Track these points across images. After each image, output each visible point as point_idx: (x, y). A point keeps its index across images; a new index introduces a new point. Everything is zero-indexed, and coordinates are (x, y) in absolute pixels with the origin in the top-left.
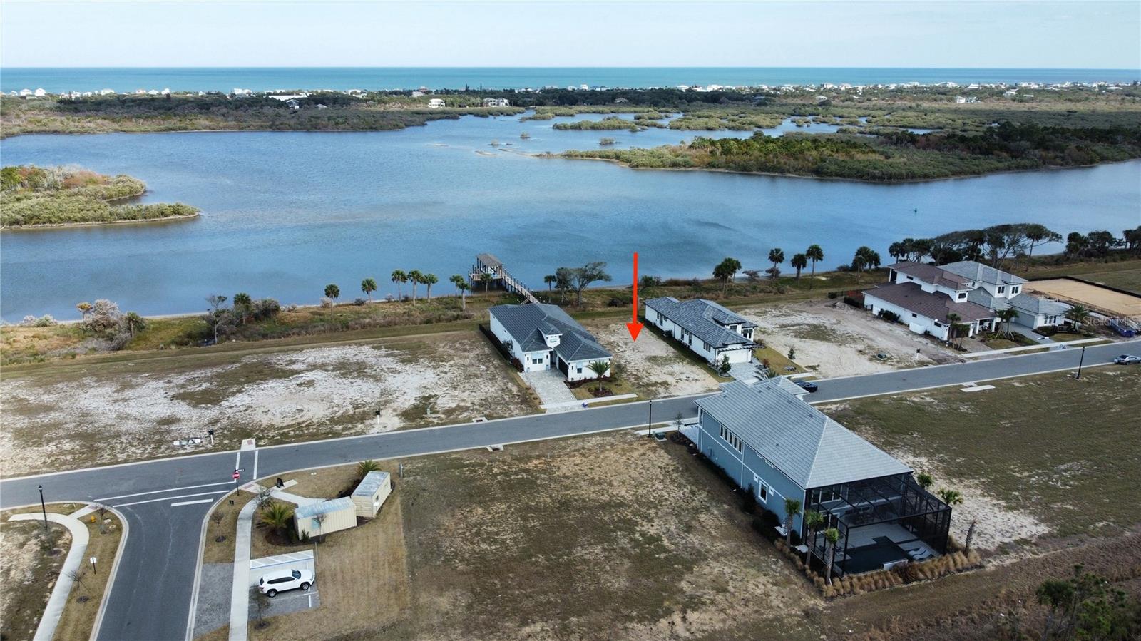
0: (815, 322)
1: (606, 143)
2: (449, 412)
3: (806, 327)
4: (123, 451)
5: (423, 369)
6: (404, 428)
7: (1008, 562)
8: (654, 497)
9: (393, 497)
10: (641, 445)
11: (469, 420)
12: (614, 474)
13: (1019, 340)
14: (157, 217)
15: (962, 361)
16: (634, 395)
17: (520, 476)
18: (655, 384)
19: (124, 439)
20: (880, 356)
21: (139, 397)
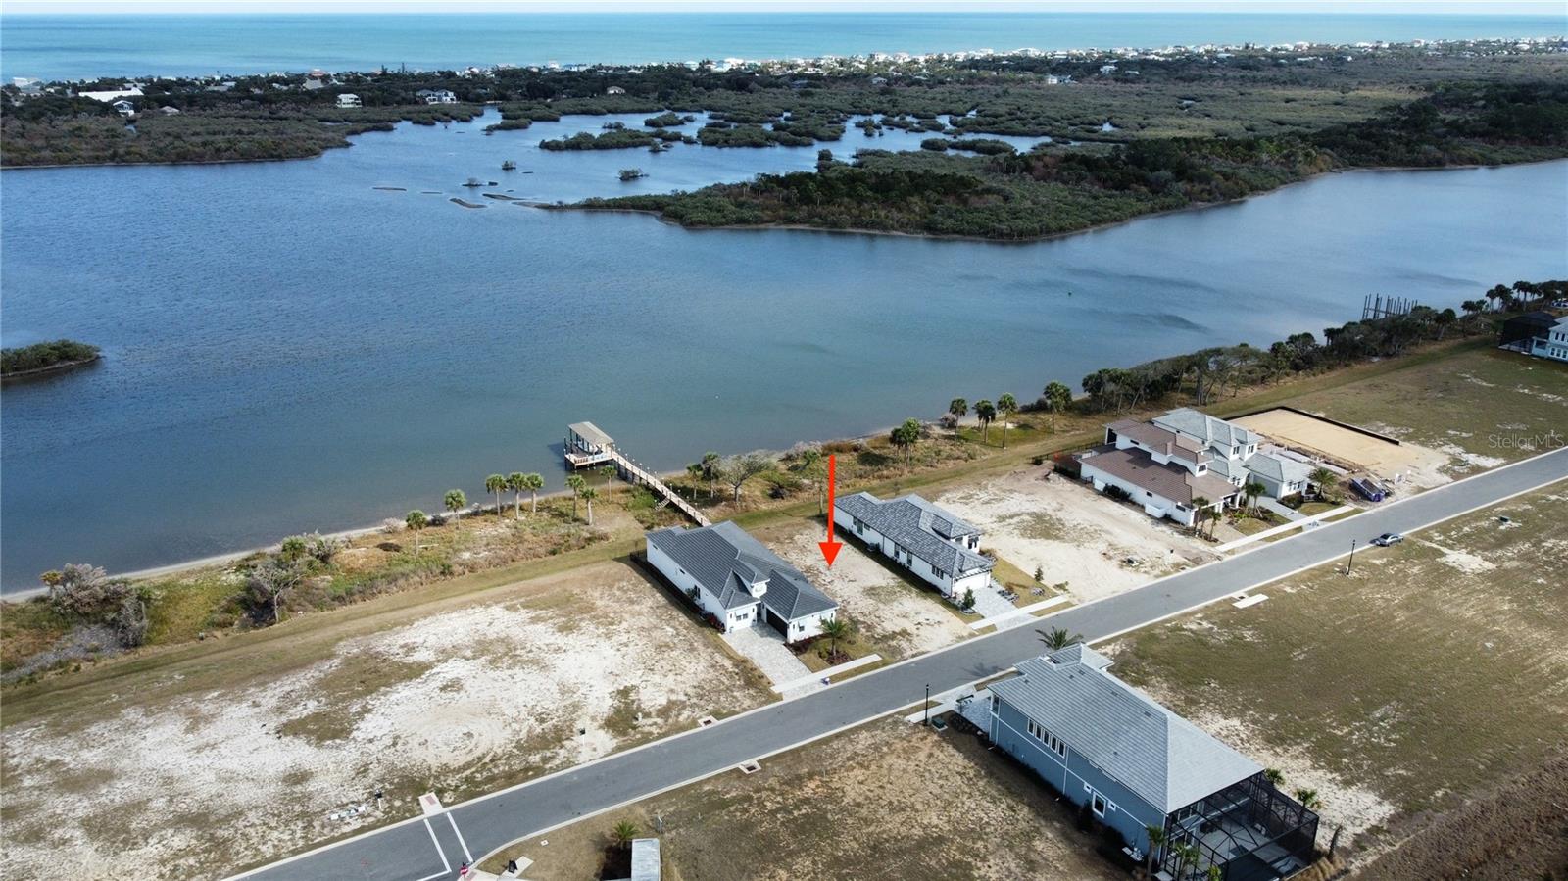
0: (1035, 508)
1: (629, 177)
2: (664, 712)
3: (1027, 518)
4: (263, 839)
5: (593, 642)
6: (620, 748)
7: (1370, 861)
8: (973, 823)
9: (667, 868)
10: (922, 740)
11: (694, 724)
12: (912, 792)
13: (1268, 518)
14: (37, 367)
15: (1219, 558)
16: (875, 658)
17: (803, 811)
18: (894, 635)
19: (252, 817)
20: (1130, 561)
21: (228, 737)
